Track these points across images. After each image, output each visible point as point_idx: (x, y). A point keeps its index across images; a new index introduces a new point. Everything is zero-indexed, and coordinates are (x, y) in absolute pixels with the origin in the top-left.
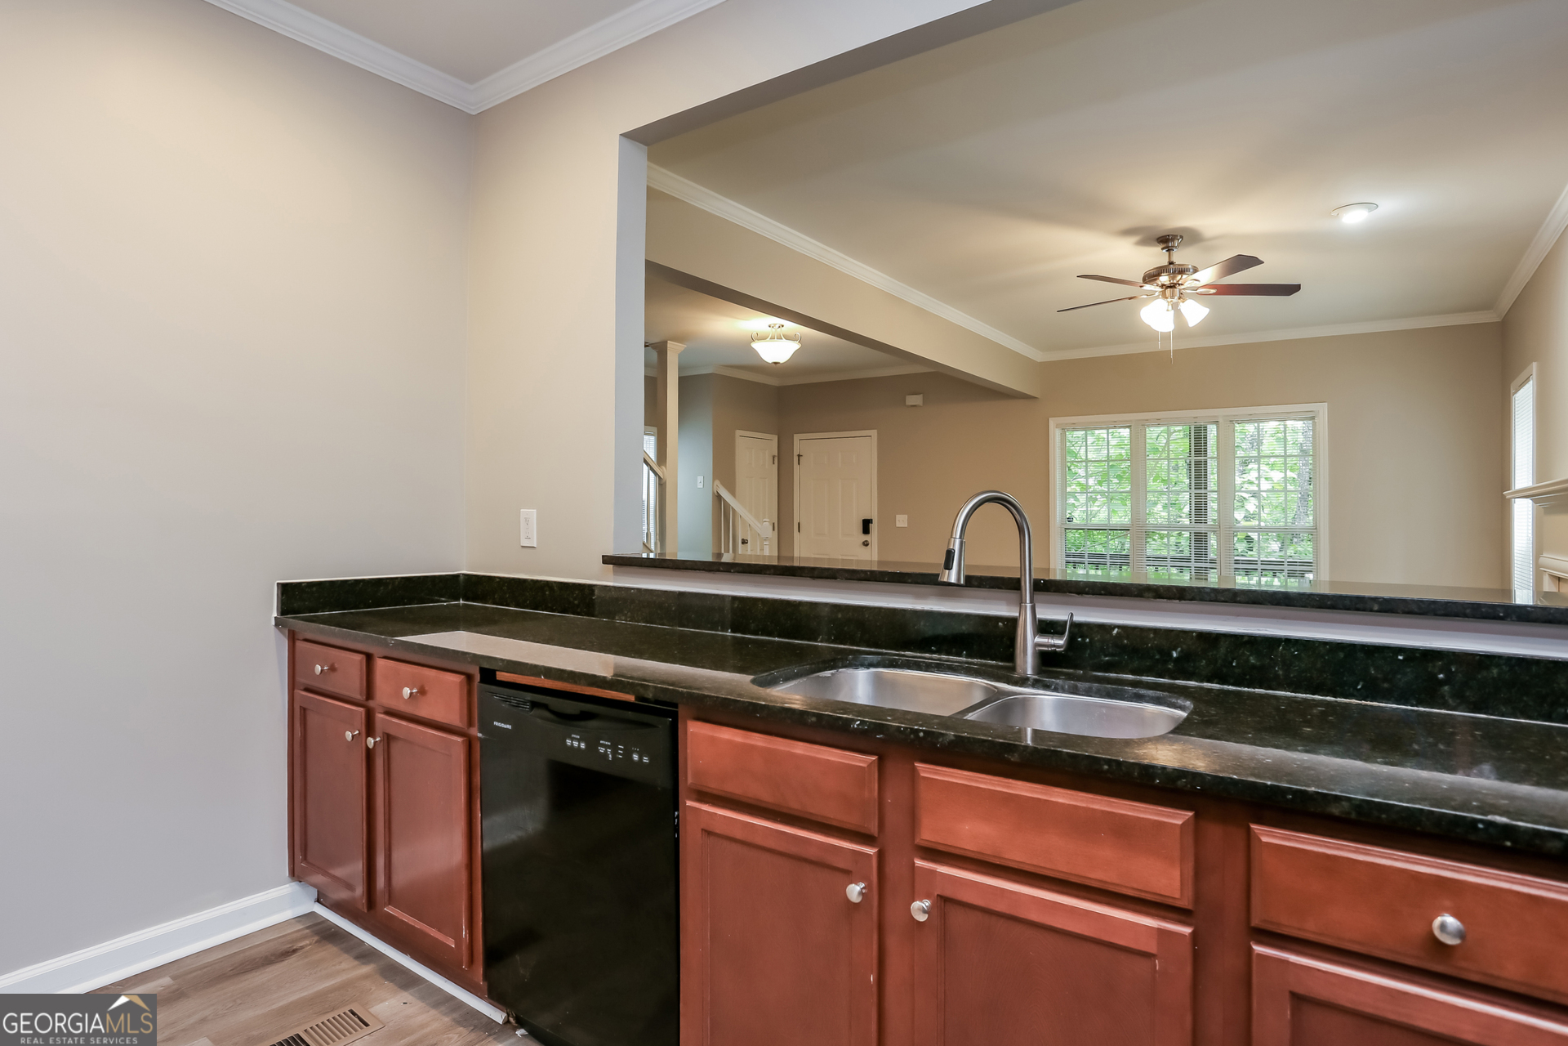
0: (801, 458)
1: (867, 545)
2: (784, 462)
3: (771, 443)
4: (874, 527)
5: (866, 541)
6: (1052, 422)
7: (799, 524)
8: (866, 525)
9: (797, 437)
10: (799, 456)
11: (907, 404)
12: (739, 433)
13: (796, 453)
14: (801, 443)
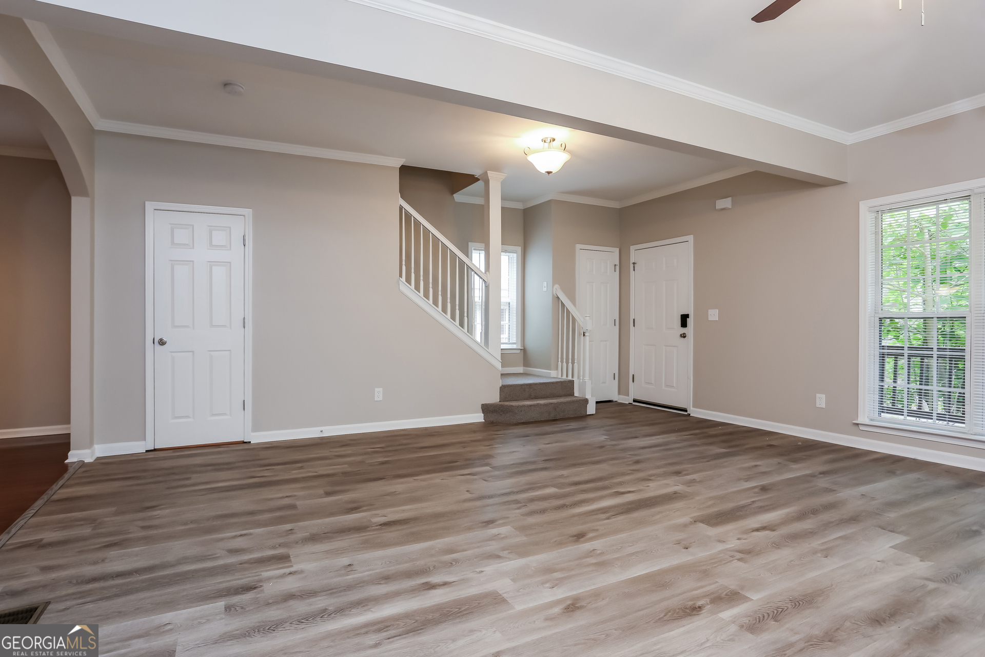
0: (635, 265)
1: (684, 337)
2: (624, 268)
3: (613, 255)
4: (690, 321)
5: (684, 334)
6: (864, 206)
7: (634, 320)
8: (684, 319)
9: (632, 248)
10: (634, 263)
11: (717, 208)
12: (579, 246)
13: (632, 261)
14: (635, 254)
